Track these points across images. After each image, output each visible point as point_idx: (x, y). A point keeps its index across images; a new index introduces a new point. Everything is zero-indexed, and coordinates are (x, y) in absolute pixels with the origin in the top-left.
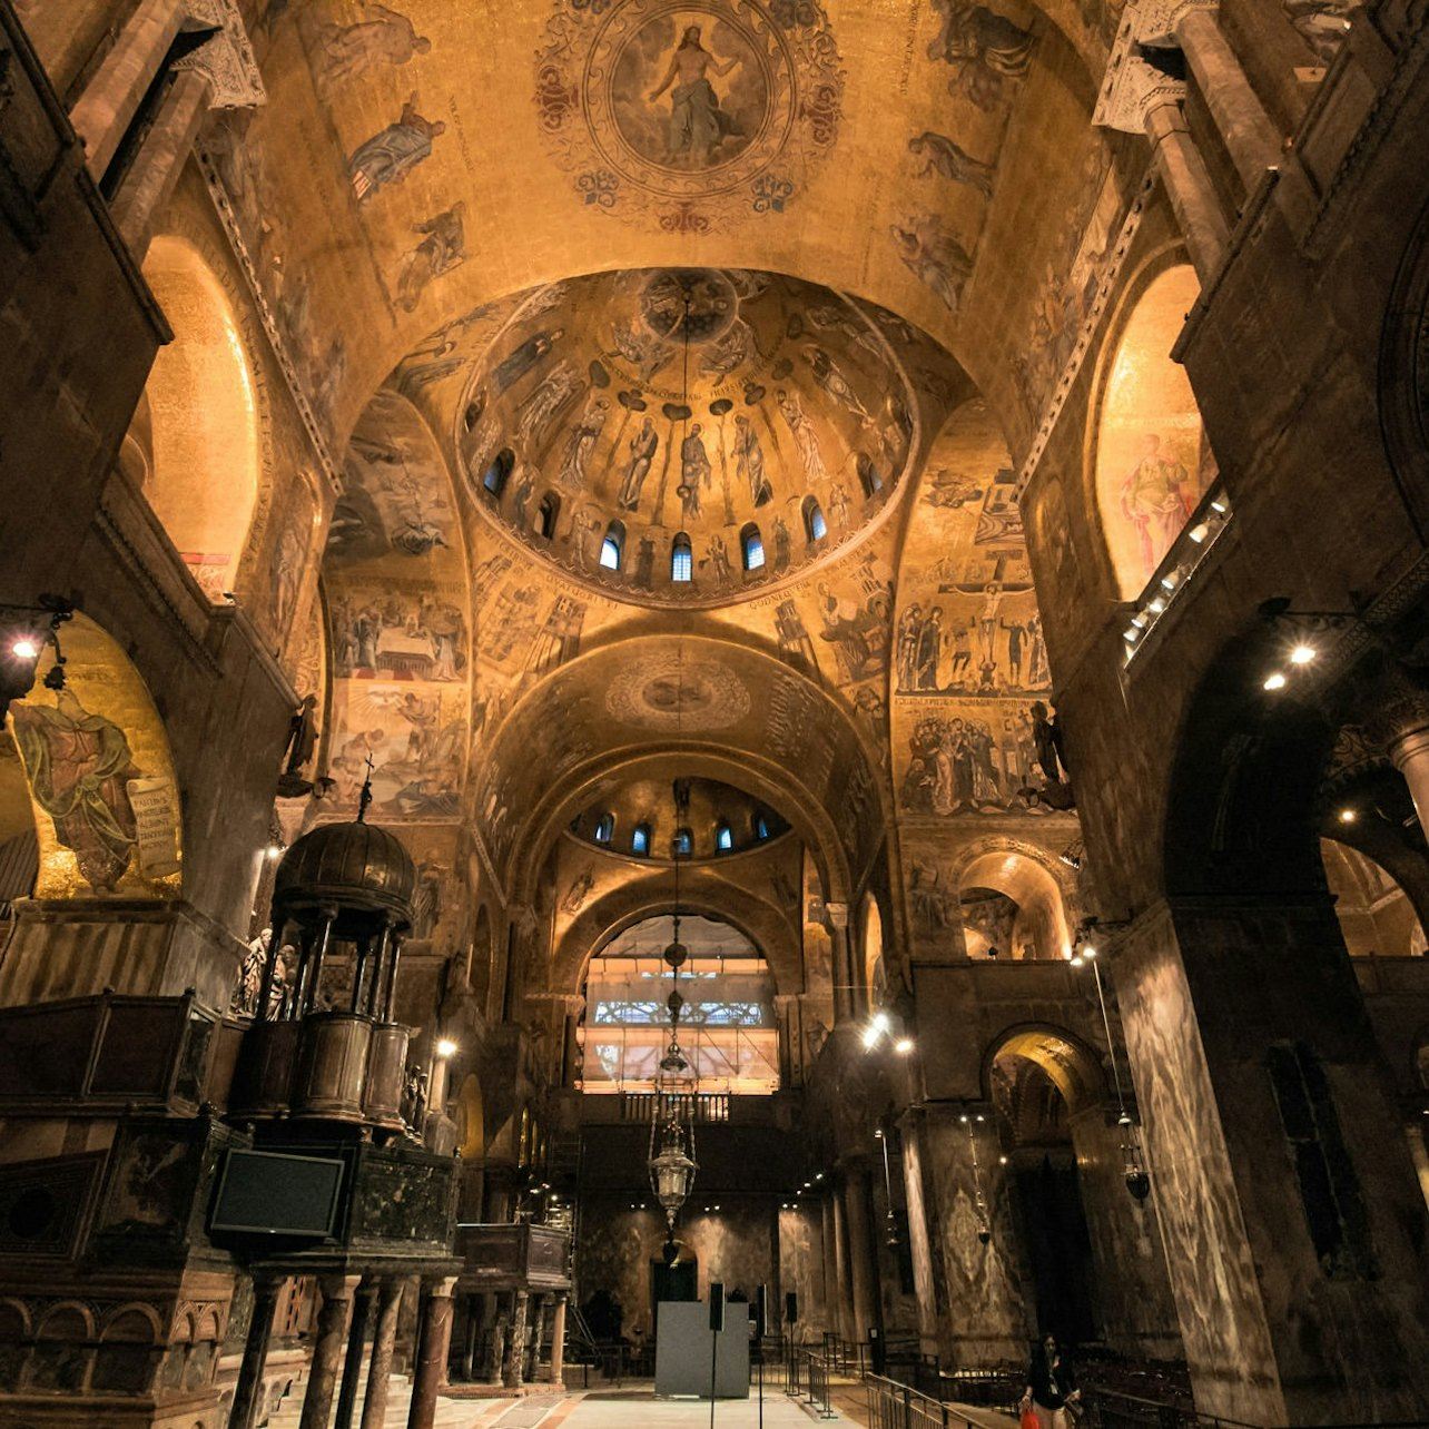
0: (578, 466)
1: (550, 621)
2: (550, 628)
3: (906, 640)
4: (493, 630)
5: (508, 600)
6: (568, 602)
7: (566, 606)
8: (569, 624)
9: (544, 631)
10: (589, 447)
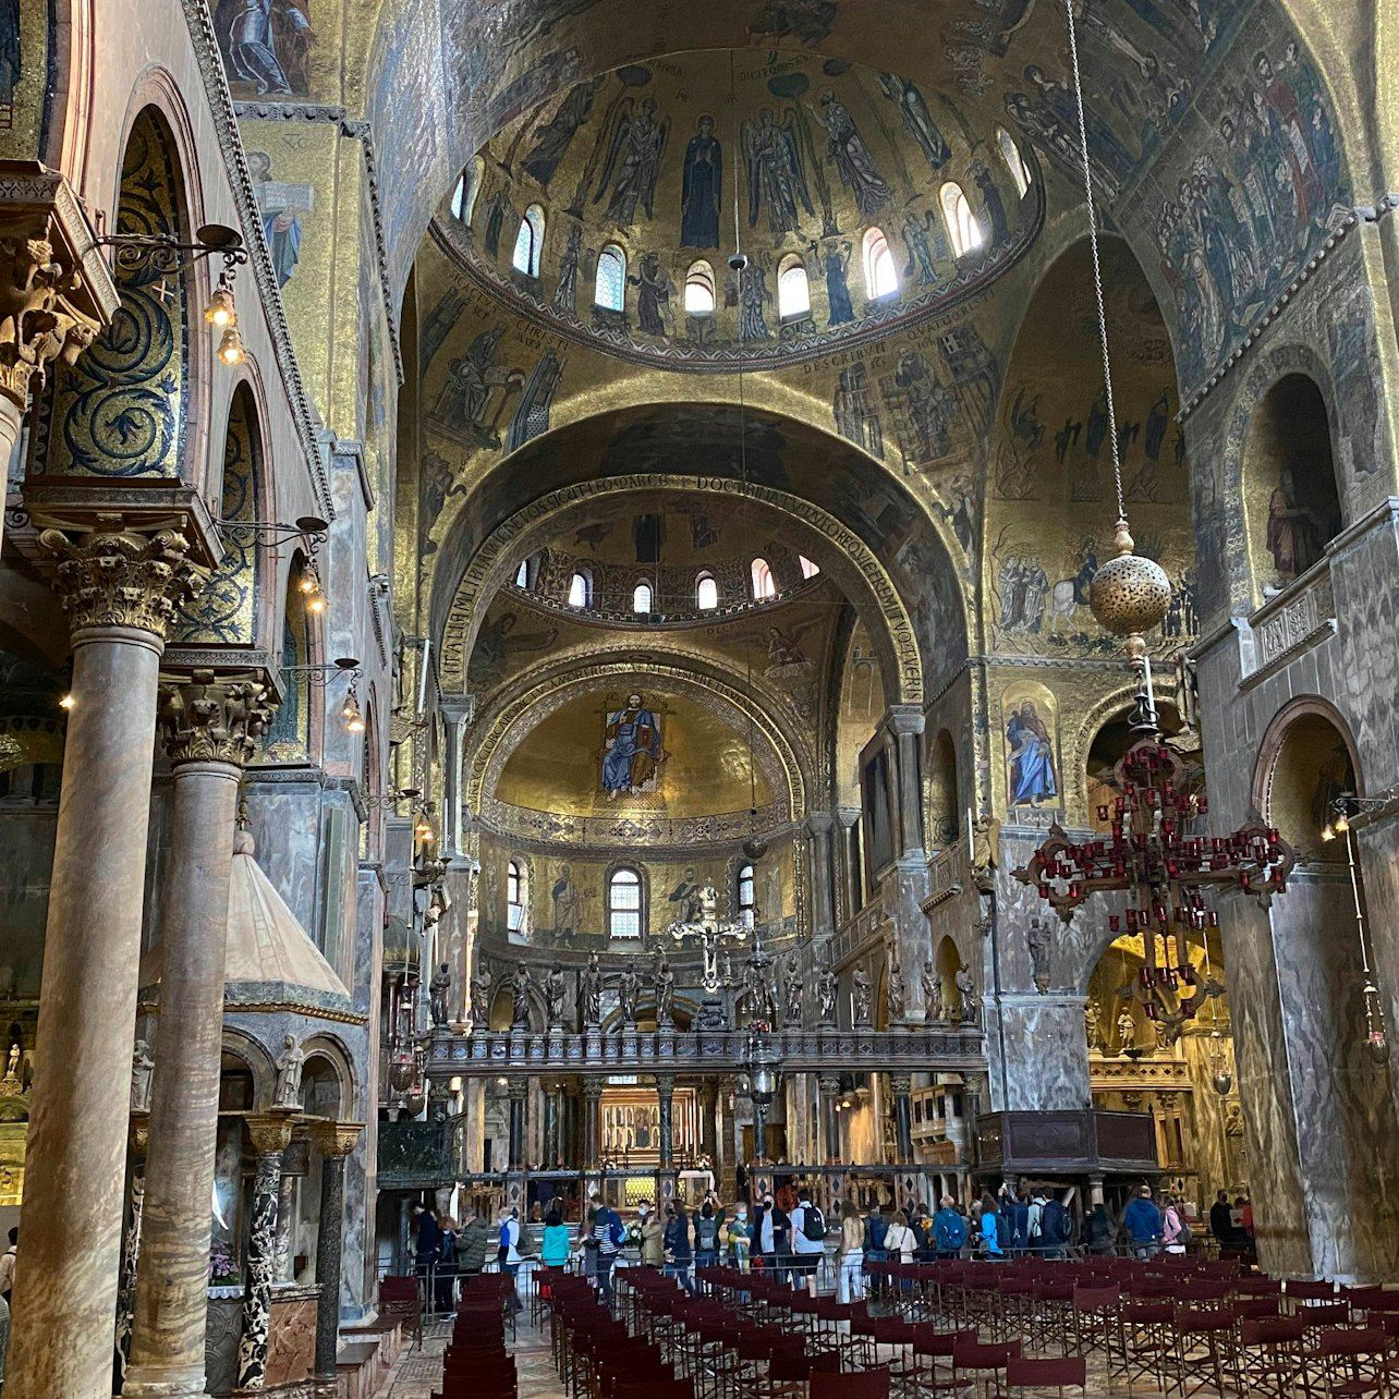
0: (870, 179)
1: (955, 370)
2: (964, 377)
3: (1053, 140)
4: (912, 433)
5: (897, 395)
6: (951, 337)
7: (953, 342)
8: (974, 356)
9: (961, 385)
10: (860, 150)
